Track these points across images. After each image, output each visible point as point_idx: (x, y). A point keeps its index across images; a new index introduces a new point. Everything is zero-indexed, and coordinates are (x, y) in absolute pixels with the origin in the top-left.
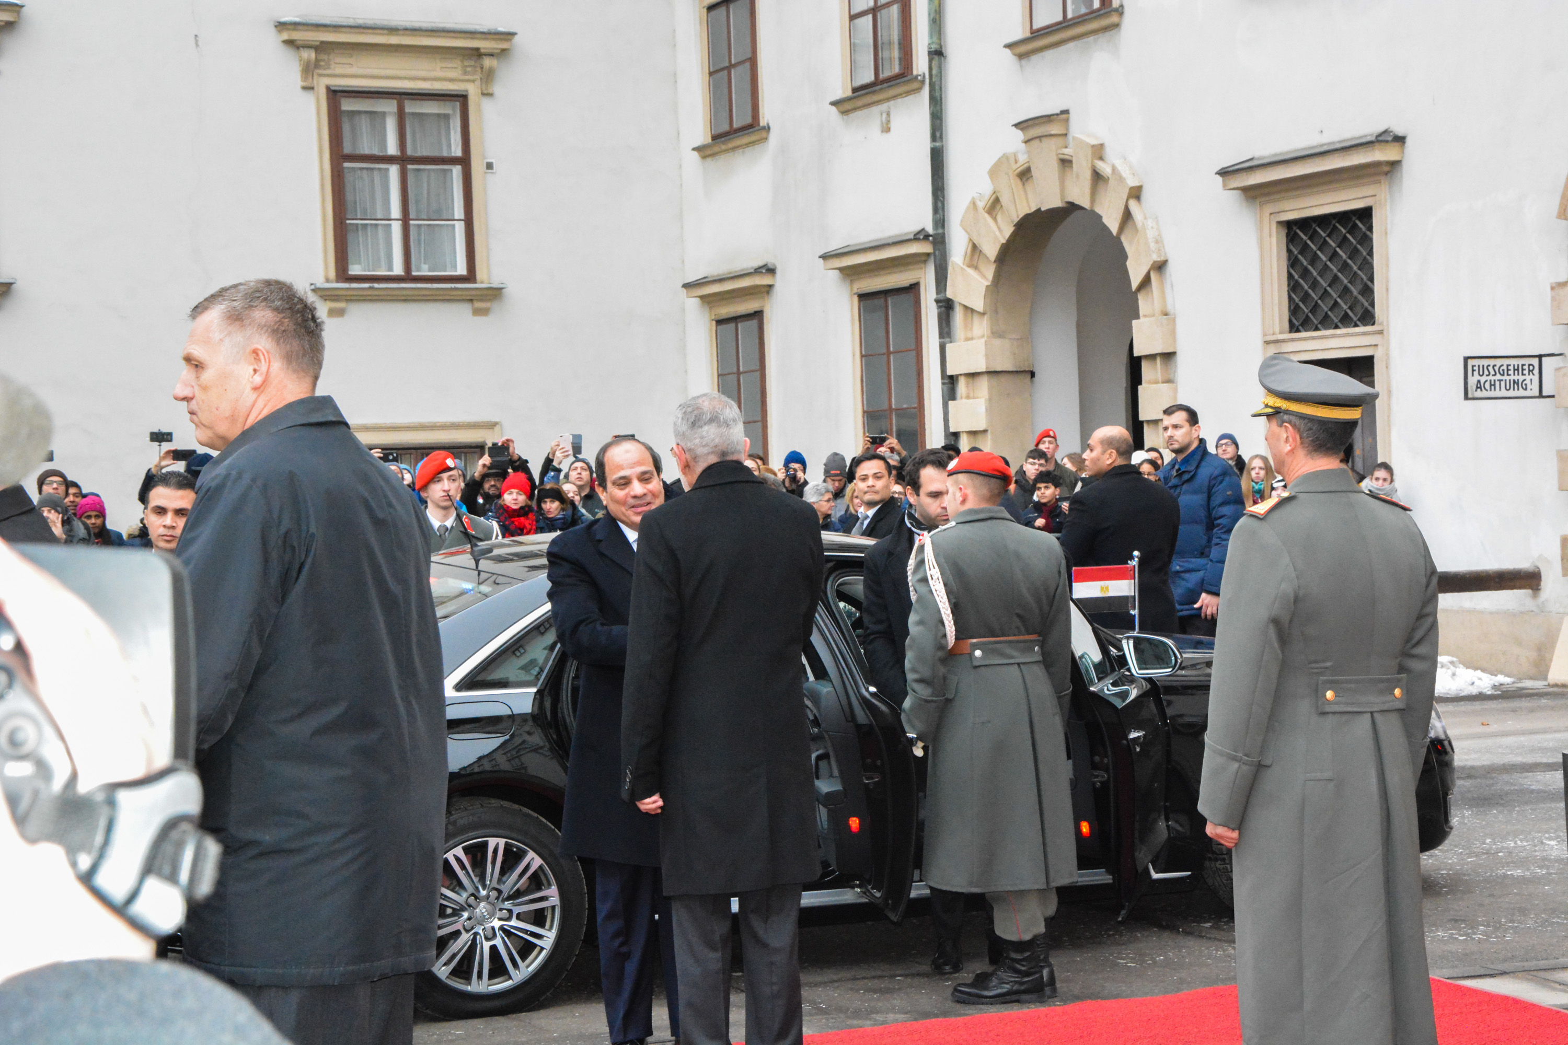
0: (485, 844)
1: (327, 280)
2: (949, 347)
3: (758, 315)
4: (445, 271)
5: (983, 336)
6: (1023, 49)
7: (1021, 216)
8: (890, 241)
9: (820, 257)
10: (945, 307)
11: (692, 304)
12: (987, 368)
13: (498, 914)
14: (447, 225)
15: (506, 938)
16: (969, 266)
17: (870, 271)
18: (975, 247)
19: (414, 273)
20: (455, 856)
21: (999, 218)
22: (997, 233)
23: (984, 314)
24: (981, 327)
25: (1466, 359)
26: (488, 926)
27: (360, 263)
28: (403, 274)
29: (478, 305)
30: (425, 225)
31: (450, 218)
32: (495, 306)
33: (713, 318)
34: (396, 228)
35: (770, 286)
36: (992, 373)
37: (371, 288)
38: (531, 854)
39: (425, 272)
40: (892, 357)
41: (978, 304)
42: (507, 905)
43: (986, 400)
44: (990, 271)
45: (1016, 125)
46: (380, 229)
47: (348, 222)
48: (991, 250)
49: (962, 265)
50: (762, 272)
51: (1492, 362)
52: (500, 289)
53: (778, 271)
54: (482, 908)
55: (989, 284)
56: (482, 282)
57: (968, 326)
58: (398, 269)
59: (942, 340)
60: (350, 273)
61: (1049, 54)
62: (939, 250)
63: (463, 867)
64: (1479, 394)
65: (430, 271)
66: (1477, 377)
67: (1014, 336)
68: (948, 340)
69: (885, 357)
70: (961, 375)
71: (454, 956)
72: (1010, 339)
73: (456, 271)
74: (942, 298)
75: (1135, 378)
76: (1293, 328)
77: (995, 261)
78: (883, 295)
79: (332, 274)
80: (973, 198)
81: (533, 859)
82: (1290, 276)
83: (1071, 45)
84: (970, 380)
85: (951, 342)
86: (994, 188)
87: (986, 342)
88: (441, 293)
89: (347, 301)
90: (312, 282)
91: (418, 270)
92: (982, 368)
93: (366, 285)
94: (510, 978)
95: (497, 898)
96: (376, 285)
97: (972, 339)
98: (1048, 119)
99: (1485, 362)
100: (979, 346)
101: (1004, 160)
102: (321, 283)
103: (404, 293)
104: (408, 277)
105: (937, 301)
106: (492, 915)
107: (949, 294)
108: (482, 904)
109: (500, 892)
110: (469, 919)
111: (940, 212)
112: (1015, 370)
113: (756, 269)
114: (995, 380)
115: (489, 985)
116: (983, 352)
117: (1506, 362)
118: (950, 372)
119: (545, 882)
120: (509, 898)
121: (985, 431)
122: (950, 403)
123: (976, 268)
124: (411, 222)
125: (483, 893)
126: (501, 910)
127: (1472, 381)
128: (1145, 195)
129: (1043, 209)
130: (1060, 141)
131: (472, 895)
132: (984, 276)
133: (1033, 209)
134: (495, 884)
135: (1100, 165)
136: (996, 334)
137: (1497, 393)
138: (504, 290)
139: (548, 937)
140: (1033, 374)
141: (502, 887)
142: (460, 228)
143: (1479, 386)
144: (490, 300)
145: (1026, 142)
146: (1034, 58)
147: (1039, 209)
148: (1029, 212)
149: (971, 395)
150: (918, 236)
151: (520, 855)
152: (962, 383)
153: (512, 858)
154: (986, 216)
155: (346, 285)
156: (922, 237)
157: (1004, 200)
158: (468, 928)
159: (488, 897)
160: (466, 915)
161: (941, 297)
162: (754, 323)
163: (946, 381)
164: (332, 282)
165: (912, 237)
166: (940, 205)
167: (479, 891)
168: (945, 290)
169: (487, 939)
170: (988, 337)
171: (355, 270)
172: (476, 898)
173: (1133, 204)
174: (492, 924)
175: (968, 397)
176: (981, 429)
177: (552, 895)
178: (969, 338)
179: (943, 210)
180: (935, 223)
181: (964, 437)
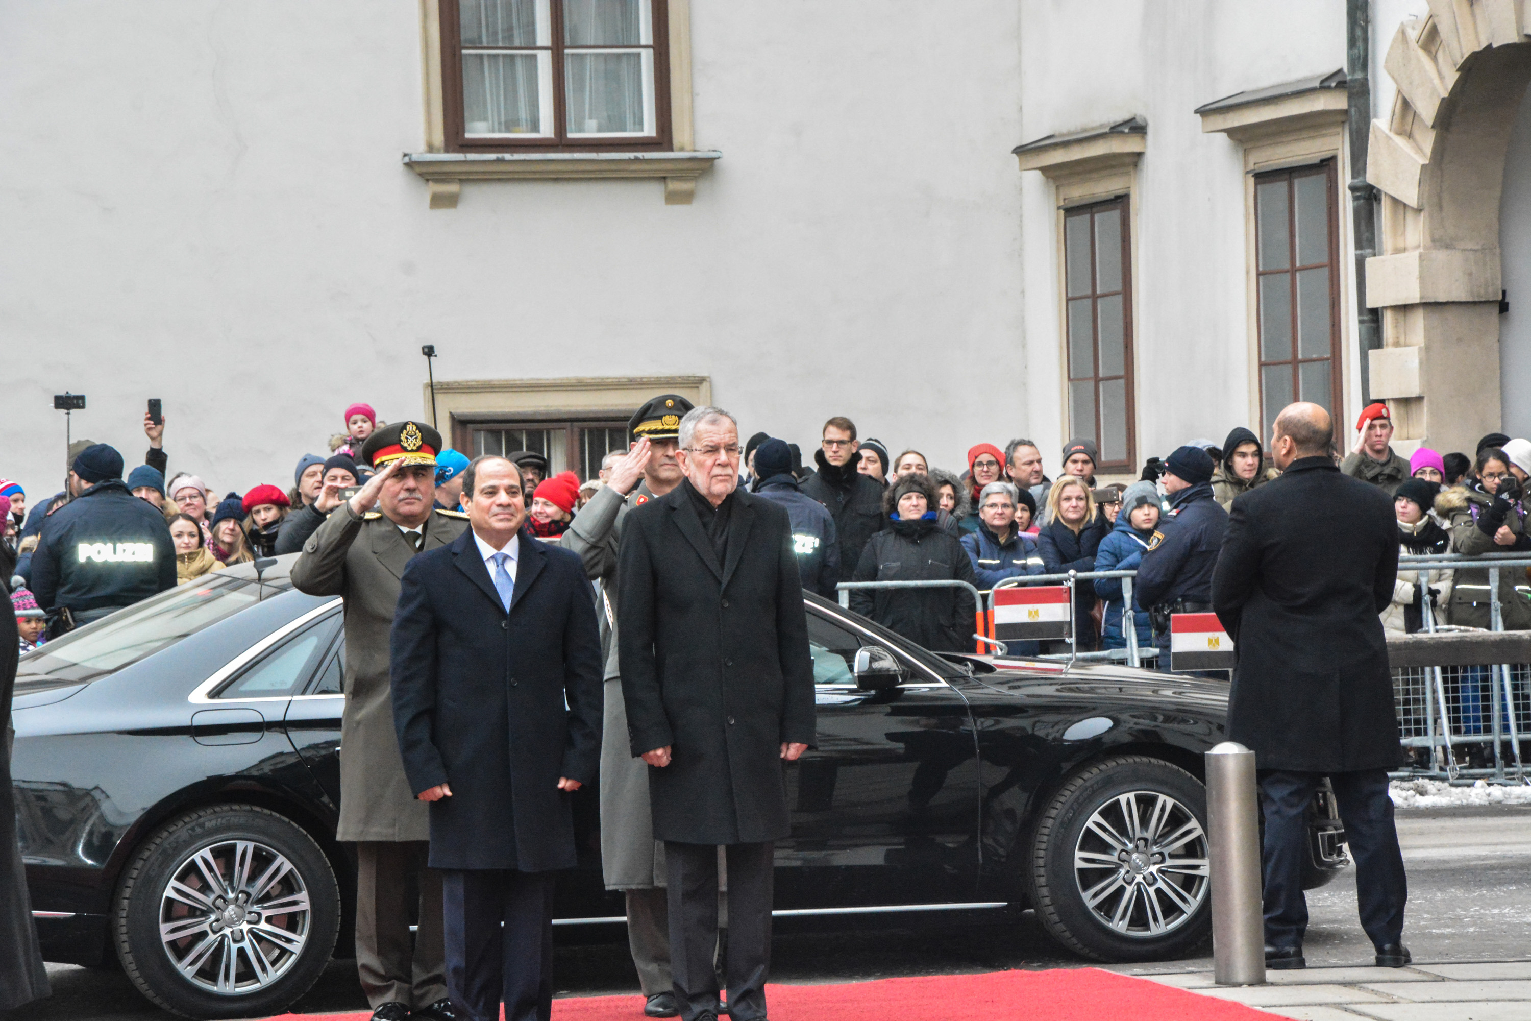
0: (234, 847)
1: (431, 148)
2: (1370, 262)
3: (1121, 201)
4: (625, 130)
5: (1419, 246)
7: (1466, 56)
8: (1289, 90)
9: (1196, 112)
10: (1364, 198)
11: (1033, 180)
12: (1421, 298)
13: (248, 917)
14: (628, 54)
15: (254, 941)
16: (1400, 133)
17: (1267, 136)
18: (1406, 105)
19: (570, 135)
20: (202, 857)
21: (1440, 56)
22: (1436, 81)
23: (1419, 210)
24: (1417, 232)
26: (236, 928)
27: (485, 119)
28: (552, 136)
29: (673, 186)
30: (591, 54)
31: (633, 43)
32: (703, 186)
33: (1062, 203)
34: (544, 60)
35: (1140, 155)
36: (1430, 306)
37: (498, 161)
38: (281, 859)
39: (591, 132)
40: (1298, 275)
41: (1410, 195)
42: (255, 908)
43: (1420, 349)
44: (1427, 140)
46: (519, 64)
47: (464, 51)
48: (1427, 110)
49: (1387, 131)
50: (1122, 132)
52: (711, 161)
53: (1150, 130)
54: (231, 911)
55: (1427, 162)
56: (682, 149)
57: (1398, 228)
58: (547, 130)
59: (1359, 252)
60: (468, 135)
62: (1356, 106)
63: (210, 869)
65: (600, 130)
67: (1470, 245)
68: (1369, 251)
69: (1288, 276)
70: (1386, 308)
71: (200, 956)
72: (1463, 250)
73: (642, 130)
74: (1360, 184)
77: (1433, 127)
78: (1287, 176)
79: (439, 138)
80: (1402, 24)
81: (282, 863)
84: (1401, 318)
85: (1375, 255)
86: (1431, 9)
87: (1420, 256)
88: (613, 167)
89: (461, 181)
90: (407, 152)
91: (581, 130)
92: (1415, 297)
93: (492, 156)
94: (258, 981)
95: (246, 902)
96: (508, 156)
97: (1405, 250)
100: (1411, 259)
102: (420, 153)
103: (552, 167)
104: (561, 142)
105: (1353, 189)
106: (240, 918)
107: (1370, 178)
108: (231, 907)
109: (248, 895)
110: (217, 920)
111: (1360, 44)
112: (1471, 299)
113: (1112, 128)
114: (1436, 317)
115: (235, 987)
116: (1417, 273)
118: (1371, 303)
119: (296, 886)
120: (260, 901)
121: (1420, 399)
122: (1373, 352)
123: (1410, 136)
124: (567, 51)
125: (231, 895)
126: (250, 913)
129: (1495, 46)
131: (220, 897)
132: (1419, 149)
133: (1484, 45)
134: (243, 887)
136: (1440, 242)
138: (717, 161)
139: (298, 942)
140: (1503, 307)
141: (250, 890)
142: (647, 58)
144: (695, 178)
147: (1489, 46)
148: (1478, 49)
149: (1402, 340)
150: (1326, 84)
151: (270, 859)
152: (1388, 320)
153: (261, 861)
154: (1421, 53)
155: (459, 157)
156: (1333, 85)
157: (1445, 27)
158: (215, 929)
159: (237, 899)
160: (213, 917)
161: (1358, 182)
162: (1115, 215)
163: (1365, 318)
164: (438, 151)
165: (1317, 84)
166: (1359, 32)
167: (227, 893)
168: (1365, 172)
169: (235, 941)
170: (1425, 248)
171: (477, 130)
172: (225, 900)
174: (241, 927)
175: (1397, 344)
176: (1414, 395)
177: (303, 900)
178: (1397, 251)
179: (1366, 40)
180: (1352, 61)
181: (1391, 406)
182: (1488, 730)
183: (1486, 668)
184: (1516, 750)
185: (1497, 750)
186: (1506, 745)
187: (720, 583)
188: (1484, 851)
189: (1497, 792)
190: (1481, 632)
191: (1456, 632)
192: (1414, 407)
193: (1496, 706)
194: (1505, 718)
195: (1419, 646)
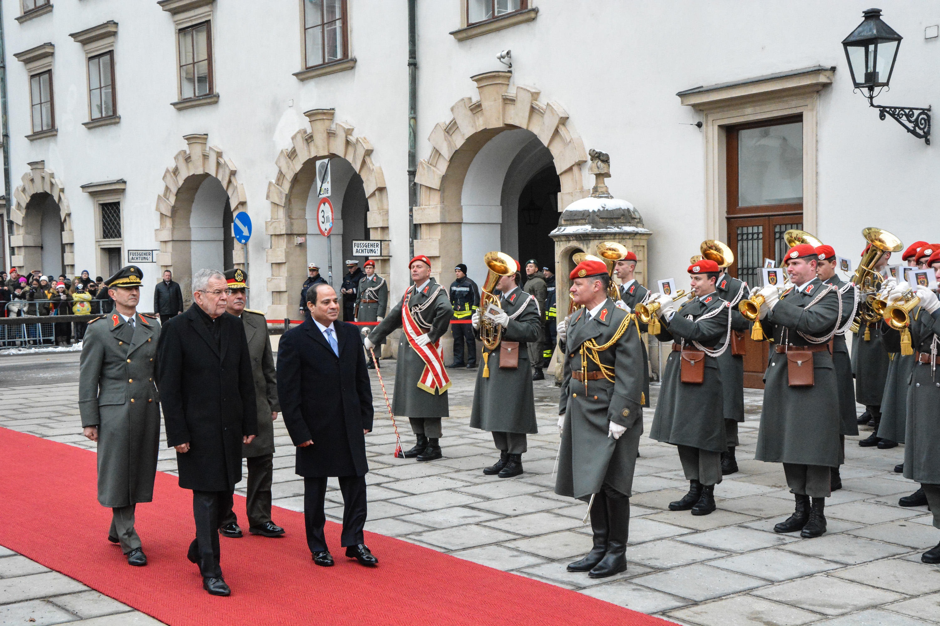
2: (12, 237)
5: (22, 234)
6: (31, 138)
7: (32, 194)
10: (10, 223)
12: (24, 245)
16: (18, 210)
18: (19, 204)
21: (26, 194)
22: (25, 199)
23: (22, 226)
24: (22, 231)
25: (129, 251)
36: (25, 247)
41: (20, 223)
43: (24, 255)
44: (24, 212)
45: (28, 164)
48: (24, 205)
49: (15, 209)
51: (137, 252)
55: (24, 216)
57: (18, 230)
59: (9, 235)
61: (39, 141)
62: (7, 203)
64: (133, 261)
66: (132, 256)
67: (34, 234)
68: (11, 234)
70: (15, 247)
75: (63, 251)
76: (104, 238)
77: (25, 209)
80: (17, 187)
82: (103, 221)
83: (44, 139)
84: (19, 249)
86: (24, 184)
87: (23, 236)
92: (22, 245)
98: (36, 163)
99: (135, 252)
100: (21, 237)
101: (26, 174)
107: (11, 219)
112: (35, 246)
114: (27, 249)
116: (22, 240)
117: (141, 252)
118: (12, 246)
121: (23, 267)
122: (12, 257)
123: (20, 210)
127: (131, 257)
128: (65, 191)
129: (38, 193)
130: (41, 170)
132: (22, 213)
133: (36, 192)
135: (53, 180)
136: (27, 233)
137: (139, 261)
140: (42, 248)
143: (133, 259)
145: (32, 169)
146: (35, 142)
148: (34, 193)
152: (16, 250)
154: (22, 193)
156: (2, 198)
157: (27, 188)
161: (8, 220)
163: (11, 249)
166: (7, 188)
168: (10, 217)
170: (24, 234)
173: (61, 194)
175: (18, 255)
178: (18, 235)
179: (9, 190)
180: (6, 193)
181: (17, 268)
182: (36, 337)
183: (36, 324)
184: (42, 341)
185: (38, 341)
186: (40, 340)
187: (219, 359)
188: (31, 363)
189: (37, 350)
190: (35, 316)
191: (29, 316)
192: (22, 269)
193: (38, 332)
194: (39, 334)
195: (19, 319)
